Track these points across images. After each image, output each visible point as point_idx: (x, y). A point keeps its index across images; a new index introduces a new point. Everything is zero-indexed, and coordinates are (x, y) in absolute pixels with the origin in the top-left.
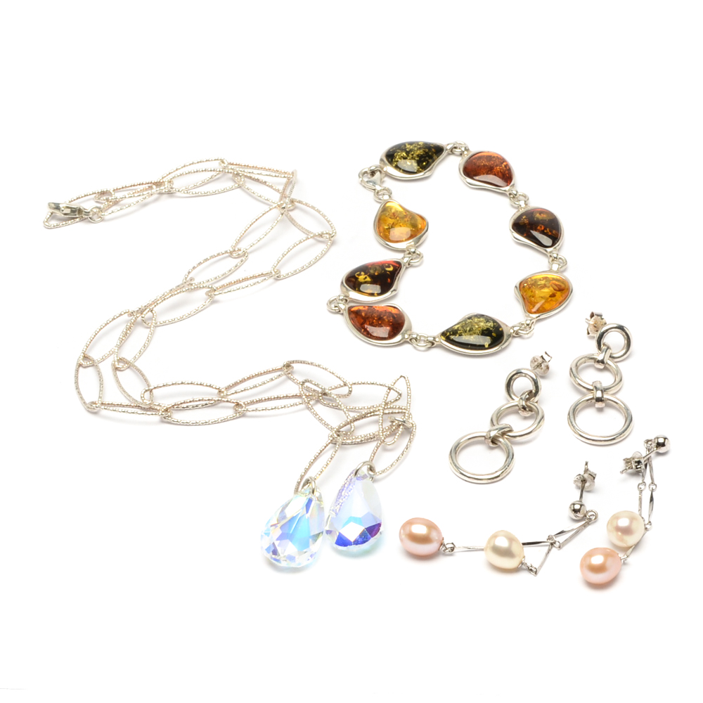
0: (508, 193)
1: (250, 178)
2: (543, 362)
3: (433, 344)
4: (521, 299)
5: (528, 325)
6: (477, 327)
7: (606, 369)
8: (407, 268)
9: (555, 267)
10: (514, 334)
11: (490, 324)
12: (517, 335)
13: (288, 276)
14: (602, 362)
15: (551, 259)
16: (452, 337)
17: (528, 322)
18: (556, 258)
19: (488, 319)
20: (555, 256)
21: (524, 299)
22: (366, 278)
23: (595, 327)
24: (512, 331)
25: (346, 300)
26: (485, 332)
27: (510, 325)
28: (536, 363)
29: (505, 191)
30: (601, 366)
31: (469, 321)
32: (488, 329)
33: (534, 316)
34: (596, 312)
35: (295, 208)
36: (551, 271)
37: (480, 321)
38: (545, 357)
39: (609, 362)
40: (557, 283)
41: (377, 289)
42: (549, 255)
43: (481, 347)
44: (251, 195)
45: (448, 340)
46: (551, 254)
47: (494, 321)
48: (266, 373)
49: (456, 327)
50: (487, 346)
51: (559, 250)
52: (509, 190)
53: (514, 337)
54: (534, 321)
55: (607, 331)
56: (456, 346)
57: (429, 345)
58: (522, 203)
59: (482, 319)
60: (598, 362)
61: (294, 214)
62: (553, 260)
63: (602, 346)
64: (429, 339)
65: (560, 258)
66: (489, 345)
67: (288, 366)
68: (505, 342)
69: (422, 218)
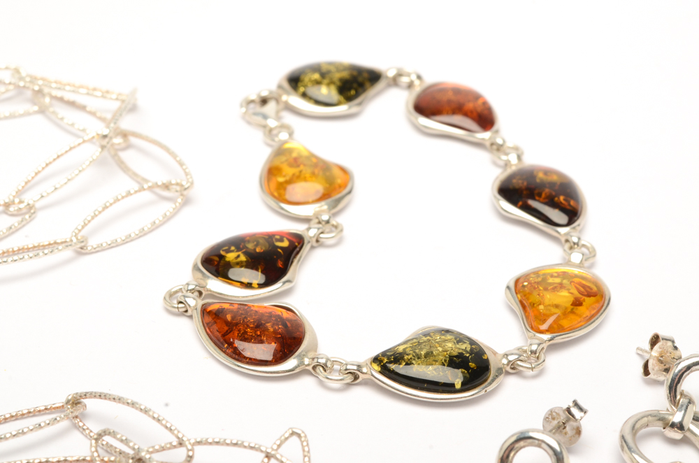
0: (488, 144)
1: (61, 99)
2: (568, 420)
3: (356, 378)
4: (518, 309)
5: (533, 352)
6: (440, 349)
7: (685, 441)
8: (313, 247)
9: (576, 257)
10: (508, 369)
11: (466, 346)
12: (514, 369)
13: (100, 249)
14: (681, 427)
15: (567, 246)
16: (393, 367)
17: (534, 347)
18: (577, 244)
19: (460, 338)
20: (575, 240)
21: (524, 307)
22: (238, 256)
23: (661, 362)
24: (505, 361)
25: (200, 293)
26: (455, 361)
27: (501, 351)
28: (555, 422)
29: (483, 139)
30: (677, 435)
31: (425, 339)
32: (460, 356)
33: (546, 337)
34: (662, 334)
35: (128, 147)
36: (568, 263)
37: (445, 341)
38: (574, 411)
39: (693, 427)
40: (584, 282)
41: (257, 277)
42: (563, 240)
43: (448, 388)
44: (58, 123)
45: (386, 371)
46: (569, 238)
47: (472, 342)
48: (30, 414)
49: (401, 349)
50: (458, 386)
51: (580, 231)
52: (490, 138)
53: (508, 373)
54: (545, 345)
55: (689, 368)
56: (401, 383)
57: (349, 379)
58: (513, 158)
59: (449, 337)
60: (673, 425)
61: (126, 156)
62: (571, 248)
63: (678, 397)
64: (349, 367)
65: (583, 246)
66: (463, 384)
67: (75, 402)
68: (493, 381)
69: (343, 170)
